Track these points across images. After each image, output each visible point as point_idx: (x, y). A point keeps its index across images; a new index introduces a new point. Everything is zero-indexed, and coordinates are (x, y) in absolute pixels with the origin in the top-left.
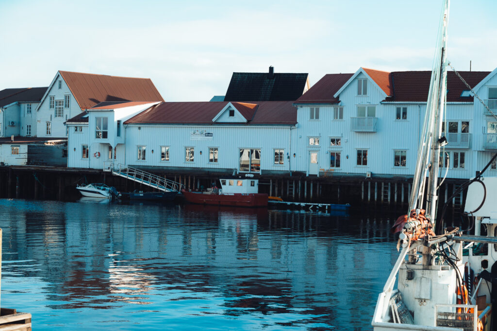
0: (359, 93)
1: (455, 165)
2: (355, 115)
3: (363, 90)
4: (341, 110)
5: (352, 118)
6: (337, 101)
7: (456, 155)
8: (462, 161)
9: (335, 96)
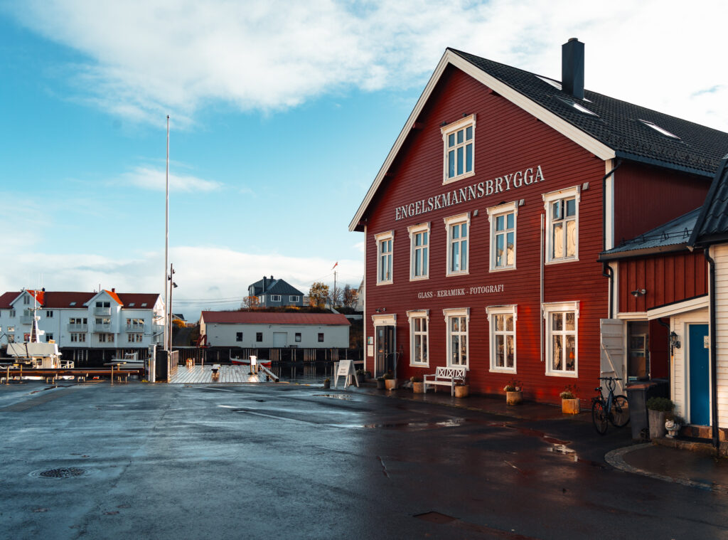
0: (25, 303)
1: (80, 340)
2: (22, 314)
3: (27, 301)
4: (14, 312)
5: (21, 317)
6: (12, 307)
7: (80, 335)
8: (84, 338)
9: (11, 304)
